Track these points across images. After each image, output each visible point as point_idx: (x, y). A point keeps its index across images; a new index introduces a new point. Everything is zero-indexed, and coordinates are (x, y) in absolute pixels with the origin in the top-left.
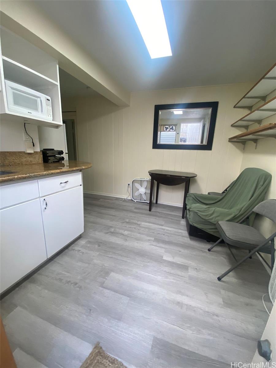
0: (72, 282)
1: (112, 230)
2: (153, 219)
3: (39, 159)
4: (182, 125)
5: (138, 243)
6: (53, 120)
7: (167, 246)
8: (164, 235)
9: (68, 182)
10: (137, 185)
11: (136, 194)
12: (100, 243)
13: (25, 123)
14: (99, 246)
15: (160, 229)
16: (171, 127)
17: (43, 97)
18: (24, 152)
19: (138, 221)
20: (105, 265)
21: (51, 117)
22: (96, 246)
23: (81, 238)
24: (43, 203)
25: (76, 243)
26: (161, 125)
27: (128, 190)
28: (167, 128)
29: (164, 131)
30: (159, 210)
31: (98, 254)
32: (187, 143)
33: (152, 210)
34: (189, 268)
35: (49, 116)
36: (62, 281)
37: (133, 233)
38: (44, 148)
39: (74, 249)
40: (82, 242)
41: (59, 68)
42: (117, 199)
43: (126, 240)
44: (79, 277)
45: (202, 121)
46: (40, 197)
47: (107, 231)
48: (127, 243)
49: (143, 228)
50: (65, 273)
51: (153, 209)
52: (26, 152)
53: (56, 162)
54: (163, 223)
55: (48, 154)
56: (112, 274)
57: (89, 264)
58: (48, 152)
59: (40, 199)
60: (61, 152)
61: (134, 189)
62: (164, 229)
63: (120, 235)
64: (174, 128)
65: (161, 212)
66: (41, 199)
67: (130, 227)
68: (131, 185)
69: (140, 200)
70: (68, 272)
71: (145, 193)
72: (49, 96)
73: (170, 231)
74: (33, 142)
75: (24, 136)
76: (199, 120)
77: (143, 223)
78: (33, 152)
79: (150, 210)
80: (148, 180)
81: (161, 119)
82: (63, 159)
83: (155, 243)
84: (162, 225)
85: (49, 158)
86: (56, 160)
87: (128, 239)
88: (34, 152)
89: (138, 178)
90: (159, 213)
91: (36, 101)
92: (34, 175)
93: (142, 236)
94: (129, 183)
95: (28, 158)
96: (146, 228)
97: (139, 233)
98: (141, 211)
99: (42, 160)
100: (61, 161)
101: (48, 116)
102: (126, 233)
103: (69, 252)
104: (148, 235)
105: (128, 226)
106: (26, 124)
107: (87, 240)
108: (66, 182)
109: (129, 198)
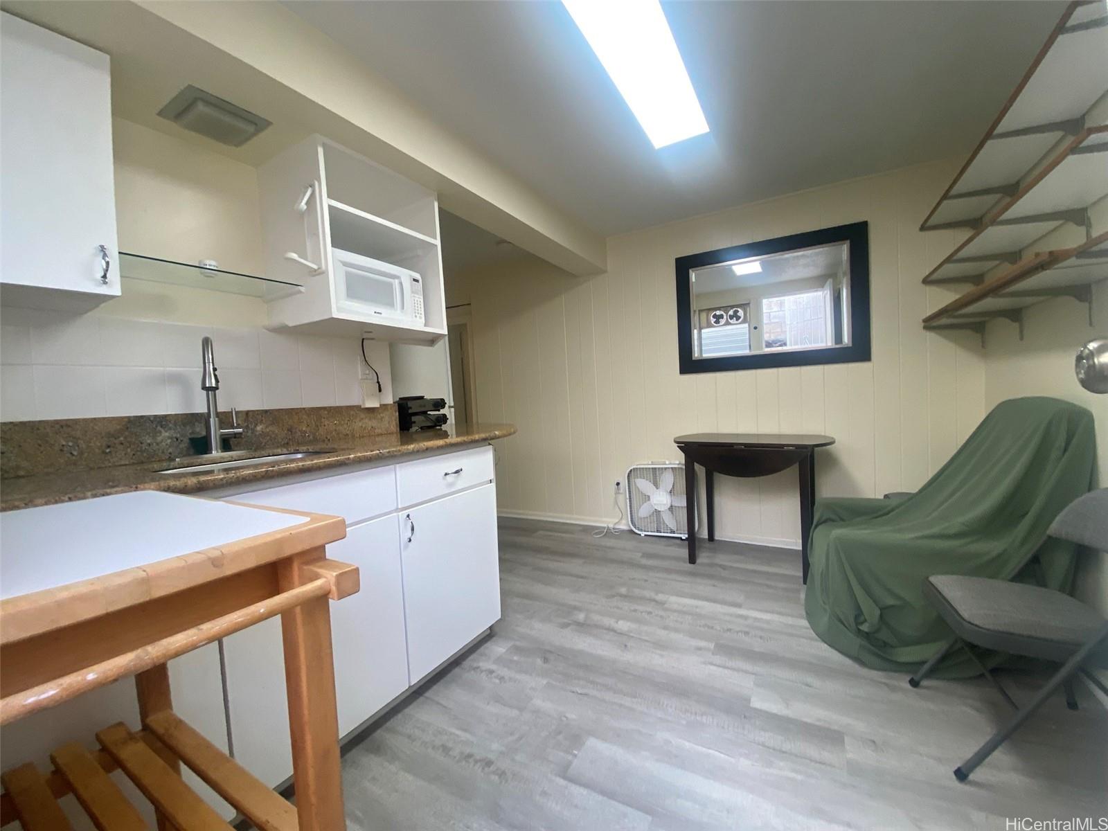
0: (478, 758)
1: (581, 617)
2: (704, 587)
3: (391, 421)
4: (765, 301)
5: (662, 656)
6: (425, 325)
7: (760, 669)
8: (747, 633)
9: (461, 472)
10: (643, 484)
11: (644, 511)
12: (547, 654)
13: (363, 339)
14: (546, 660)
15: (731, 615)
16: (731, 312)
17: (405, 274)
18: (358, 408)
19: (657, 592)
20: (568, 715)
21: (420, 318)
22: (539, 661)
23: (494, 638)
24: (406, 525)
25: (482, 649)
26: (700, 311)
27: (616, 503)
28: (718, 318)
29: (709, 325)
30: (721, 559)
31: (545, 682)
32: (789, 348)
33: (699, 561)
34: (846, 739)
35: (418, 316)
36: (451, 753)
37: (645, 628)
38: (402, 396)
39: (478, 668)
40: (498, 648)
41: (439, 208)
42: (587, 529)
43: (626, 646)
44: (495, 746)
45: (830, 281)
46: (397, 509)
47: (566, 621)
48: (628, 657)
49: (676, 614)
50: (458, 732)
51: (703, 558)
52: (362, 407)
53: (429, 427)
54: (740, 599)
55: (411, 408)
56: (592, 742)
57: (521, 710)
58: (410, 404)
59: (398, 515)
60: (440, 404)
61: (634, 498)
62: (746, 618)
63: (605, 631)
64: (741, 313)
65: (731, 567)
66: (400, 513)
67: (632, 608)
68: (624, 483)
69: (658, 531)
70: (465, 730)
71: (671, 508)
72: (417, 272)
73: (768, 622)
74: (378, 382)
75: (360, 368)
76: (817, 282)
77: (673, 599)
78: (378, 406)
79: (692, 559)
80: (676, 466)
81: (698, 296)
82: (444, 419)
83: (718, 659)
84: (739, 606)
85: (414, 419)
86: (429, 424)
87: (629, 645)
88: (380, 405)
89: (645, 463)
90: (724, 568)
91: (391, 285)
92: (389, 452)
93: (674, 636)
94: (620, 480)
95: (367, 421)
96: (685, 613)
97: (666, 628)
98: (666, 564)
99: (396, 424)
100: (441, 426)
101: (416, 316)
102: (623, 625)
103: (463, 673)
104: (693, 635)
105: (626, 606)
106: (364, 341)
107: (510, 644)
108: (457, 472)
109: (623, 526)
